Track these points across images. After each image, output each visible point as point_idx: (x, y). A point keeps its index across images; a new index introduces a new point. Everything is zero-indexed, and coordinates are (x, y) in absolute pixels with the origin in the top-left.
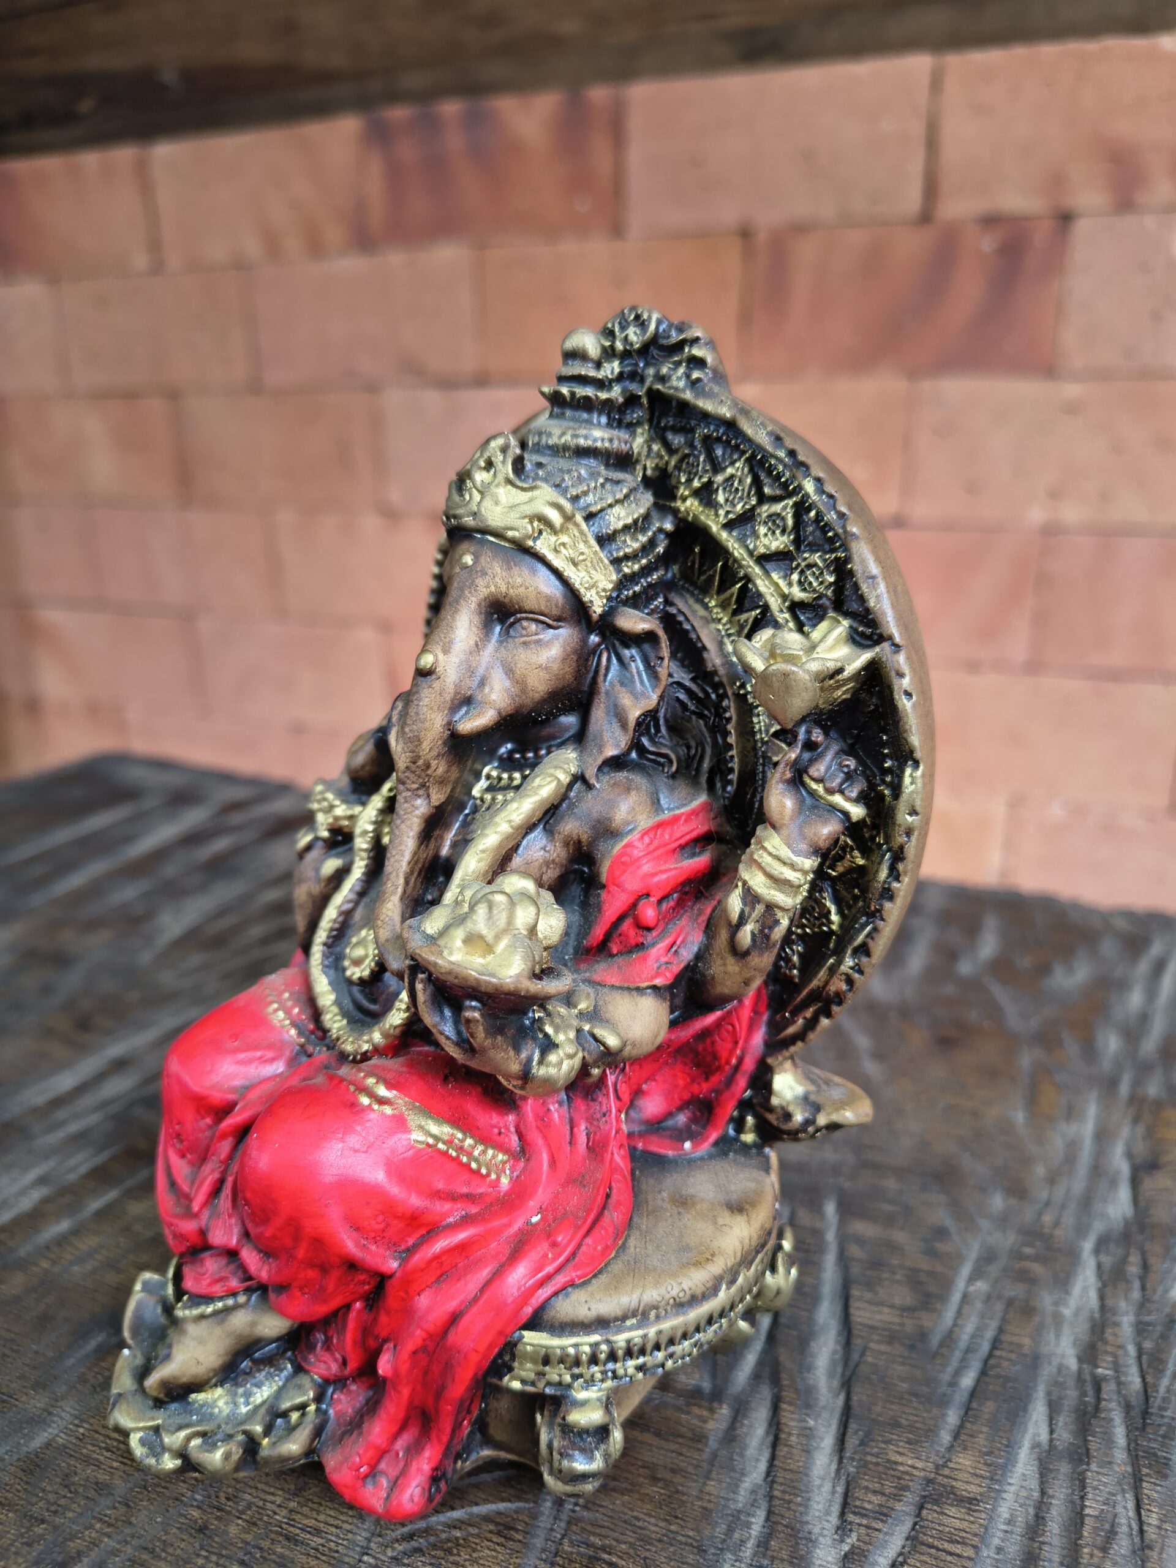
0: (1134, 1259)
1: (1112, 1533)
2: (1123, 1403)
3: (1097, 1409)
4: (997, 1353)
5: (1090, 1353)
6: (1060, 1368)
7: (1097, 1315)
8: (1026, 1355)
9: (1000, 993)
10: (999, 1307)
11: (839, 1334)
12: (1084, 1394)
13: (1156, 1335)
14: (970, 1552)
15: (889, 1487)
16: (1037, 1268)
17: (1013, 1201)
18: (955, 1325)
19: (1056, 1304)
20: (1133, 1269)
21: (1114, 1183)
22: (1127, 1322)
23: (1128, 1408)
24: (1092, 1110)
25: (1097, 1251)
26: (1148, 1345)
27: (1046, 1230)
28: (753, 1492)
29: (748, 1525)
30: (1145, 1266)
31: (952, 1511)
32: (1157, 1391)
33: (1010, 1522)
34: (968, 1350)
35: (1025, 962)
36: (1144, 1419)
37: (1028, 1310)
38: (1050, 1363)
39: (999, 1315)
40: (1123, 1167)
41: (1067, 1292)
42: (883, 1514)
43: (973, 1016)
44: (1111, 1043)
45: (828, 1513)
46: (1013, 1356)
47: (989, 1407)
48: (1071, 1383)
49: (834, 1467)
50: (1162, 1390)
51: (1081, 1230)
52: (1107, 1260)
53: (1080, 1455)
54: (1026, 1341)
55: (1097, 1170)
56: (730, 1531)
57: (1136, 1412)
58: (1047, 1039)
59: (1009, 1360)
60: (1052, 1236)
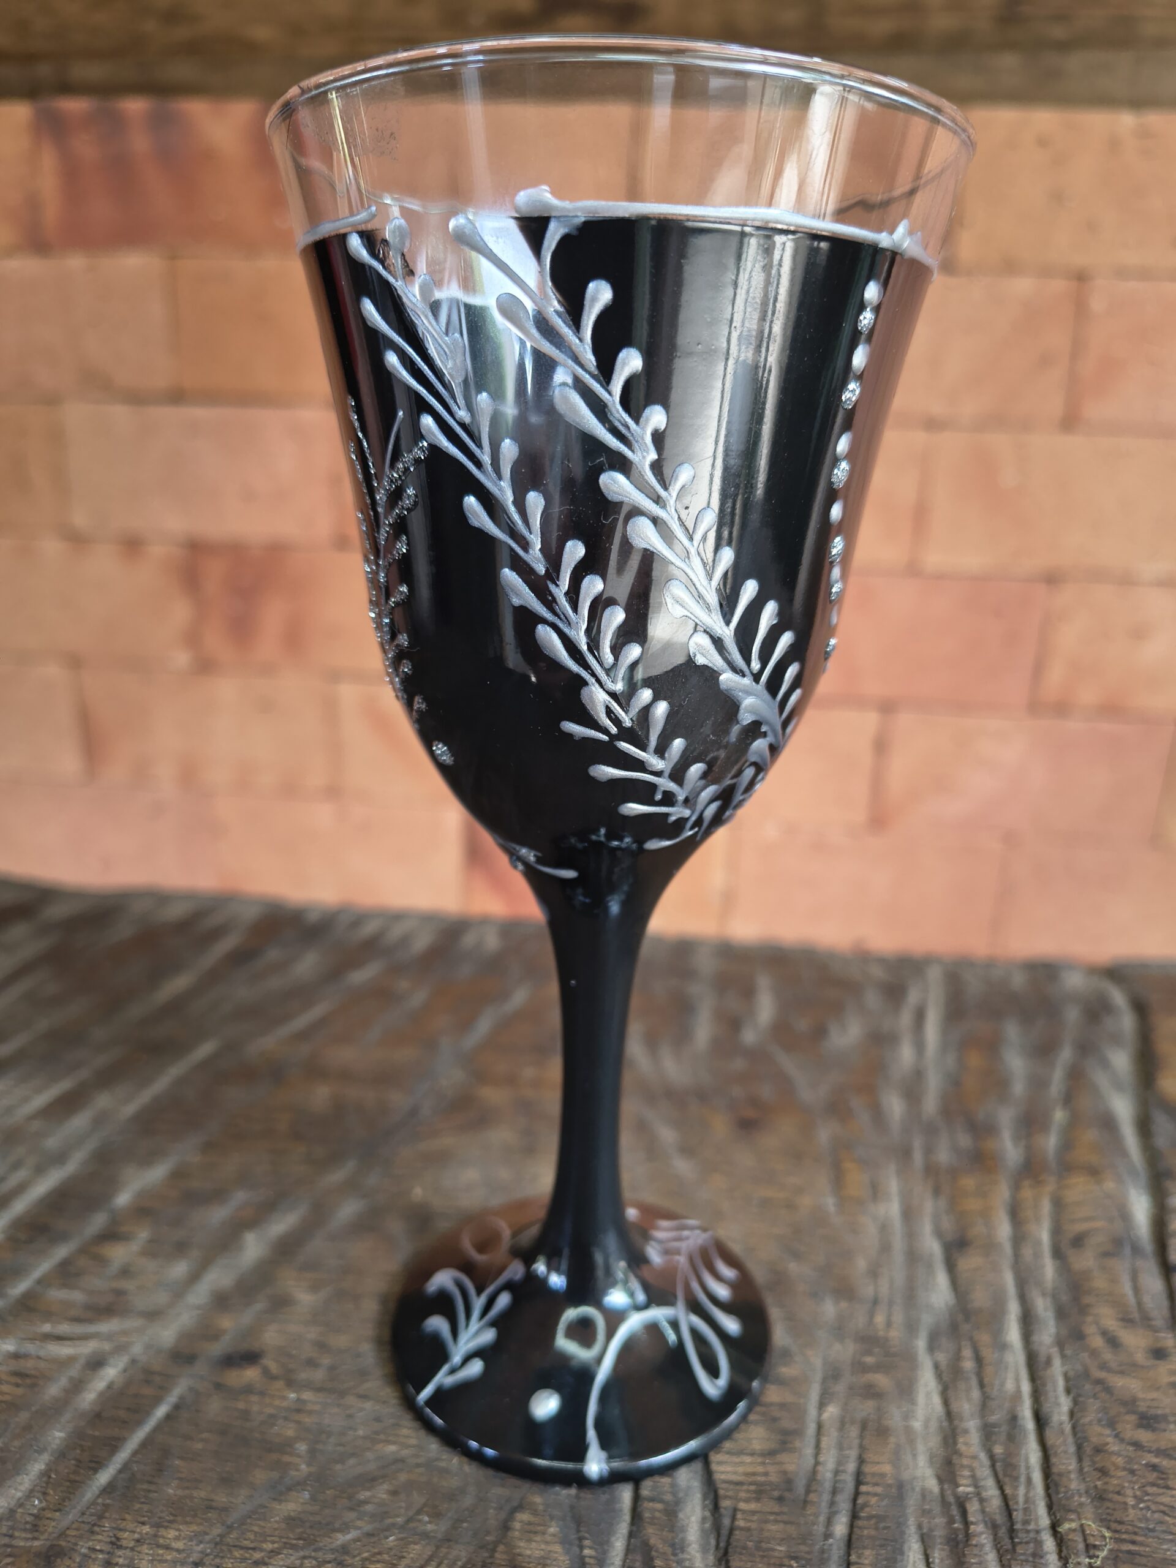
0: (967, 1353)
2: (989, 1525)
3: (968, 1536)
4: (863, 1488)
5: (947, 1471)
6: (924, 1494)
7: (945, 1424)
8: (890, 1486)
9: (788, 1063)
10: (854, 1432)
11: (705, 1497)
12: (952, 1521)
13: (1003, 1437)
16: (882, 1380)
17: (844, 1305)
18: (817, 1463)
19: (907, 1417)
20: (968, 1365)
21: (930, 1266)
22: (972, 1425)
23: (994, 1527)
24: (893, 1185)
25: (932, 1348)
26: (998, 1450)
27: (881, 1333)
30: (979, 1360)
32: (1017, 1503)
34: (834, 1492)
35: (803, 1024)
36: (1012, 1538)
37: (883, 1432)
38: (913, 1489)
39: (856, 1442)
40: (933, 1247)
41: (913, 1402)
43: (766, 1092)
44: (895, 1106)
46: (879, 1490)
47: (868, 1557)
48: (937, 1509)
50: (1021, 1499)
51: (911, 1327)
52: (942, 1357)
54: (887, 1468)
55: (913, 1257)
57: (1003, 1532)
58: (837, 1108)
59: (876, 1495)
60: (887, 1339)
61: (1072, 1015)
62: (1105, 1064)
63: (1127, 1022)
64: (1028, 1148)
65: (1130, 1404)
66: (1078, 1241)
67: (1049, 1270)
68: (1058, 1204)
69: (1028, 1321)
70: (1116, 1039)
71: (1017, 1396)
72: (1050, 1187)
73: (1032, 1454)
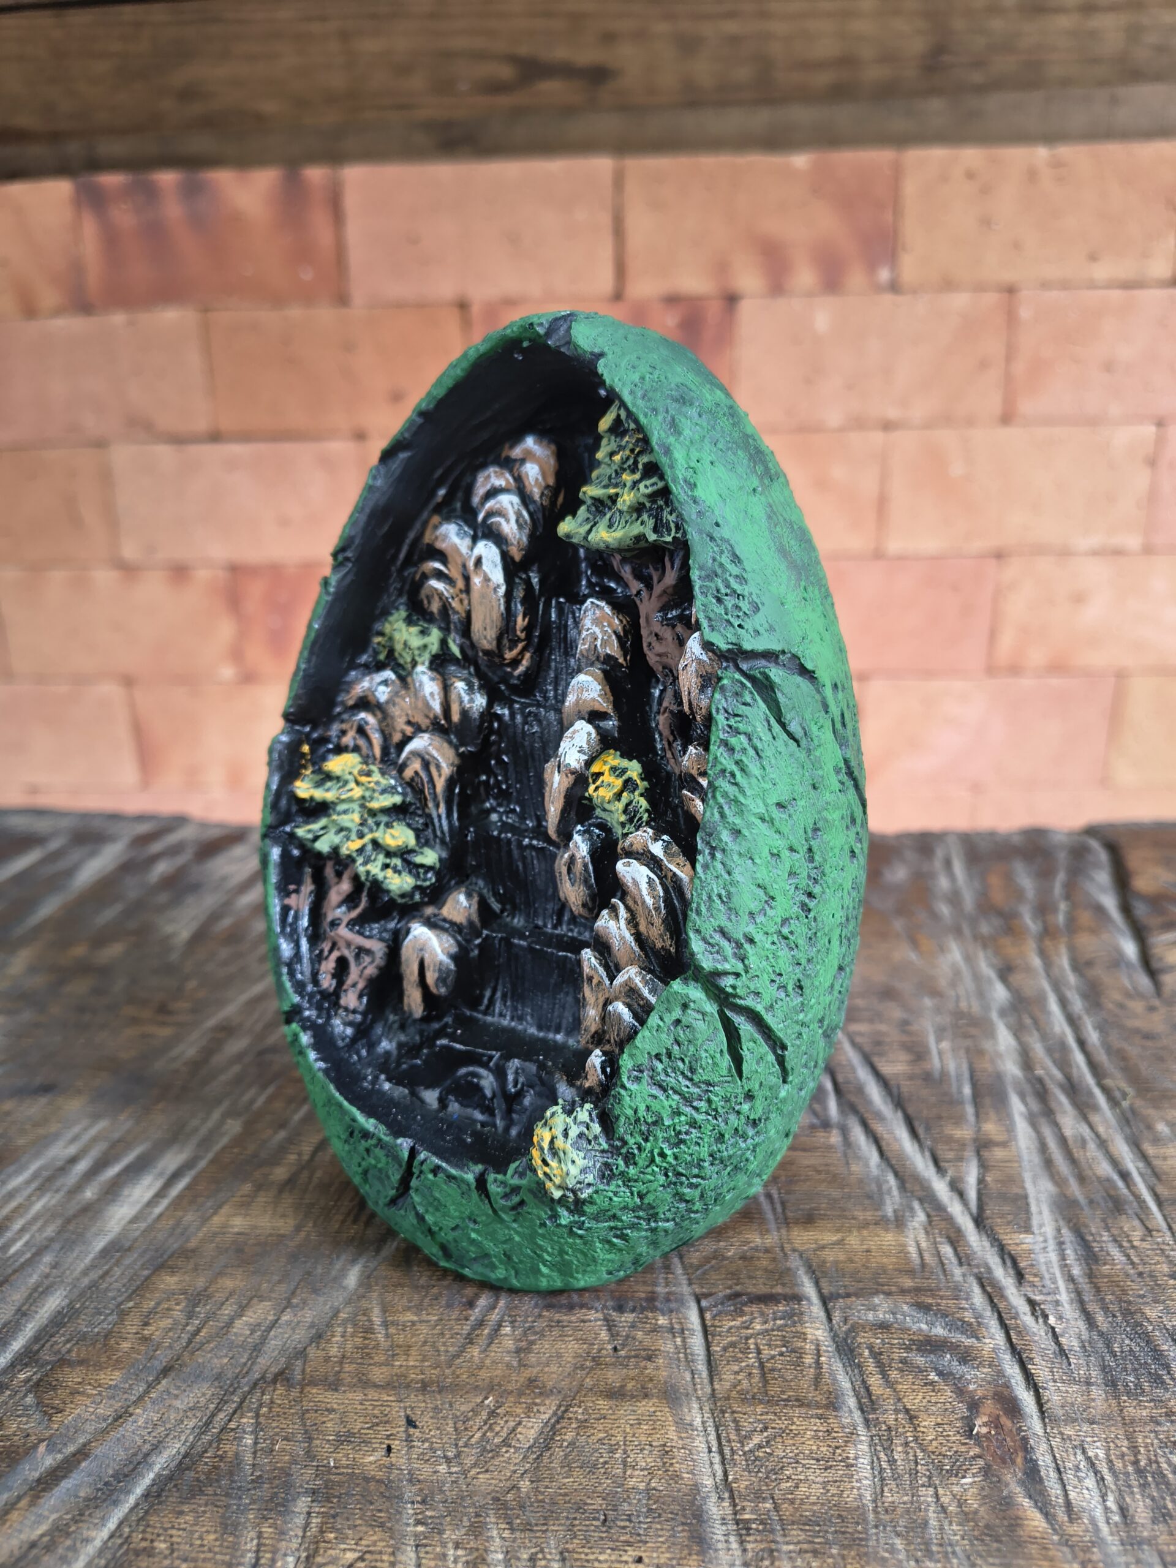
0: (1026, 1017)
1: (1083, 1143)
2: (1058, 1086)
3: (1045, 1090)
4: (976, 1074)
5: (1026, 1066)
6: (1014, 1077)
7: (1019, 1048)
8: (992, 1073)
10: (962, 1053)
11: (878, 1082)
12: (1033, 1086)
13: (1059, 1051)
14: (1016, 1165)
15: (955, 1146)
16: (971, 1030)
18: (943, 1066)
19: (994, 1046)
20: (1028, 1021)
21: (990, 982)
22: (1037, 1046)
23: (1062, 1087)
24: (953, 946)
25: (1001, 1017)
26: (1057, 1056)
27: (965, 1011)
28: (878, 1166)
29: (887, 1182)
30: (1034, 1020)
31: (996, 1149)
32: (1074, 1076)
33: (1028, 1148)
34: (959, 1077)
36: (1073, 1089)
37: (981, 1053)
38: (1008, 1076)
39: (965, 1056)
40: (989, 972)
41: (996, 1040)
42: (961, 1159)
45: (927, 1166)
47: (987, 1101)
48: (1024, 1082)
49: (916, 1146)
50: (1075, 1073)
51: (986, 1008)
52: (1010, 1020)
53: (1049, 1113)
54: (988, 1066)
55: (977, 977)
56: (880, 1187)
57: (1067, 1087)
59: (984, 1076)
60: (970, 1014)
61: (1062, 857)
62: (1092, 880)
63: (1103, 856)
64: (1044, 922)
65: (1137, 1031)
66: (1089, 964)
67: (1072, 978)
68: (1072, 950)
69: (1063, 1003)
70: (1097, 865)
71: (1064, 1033)
72: (1064, 939)
73: (1079, 1058)
